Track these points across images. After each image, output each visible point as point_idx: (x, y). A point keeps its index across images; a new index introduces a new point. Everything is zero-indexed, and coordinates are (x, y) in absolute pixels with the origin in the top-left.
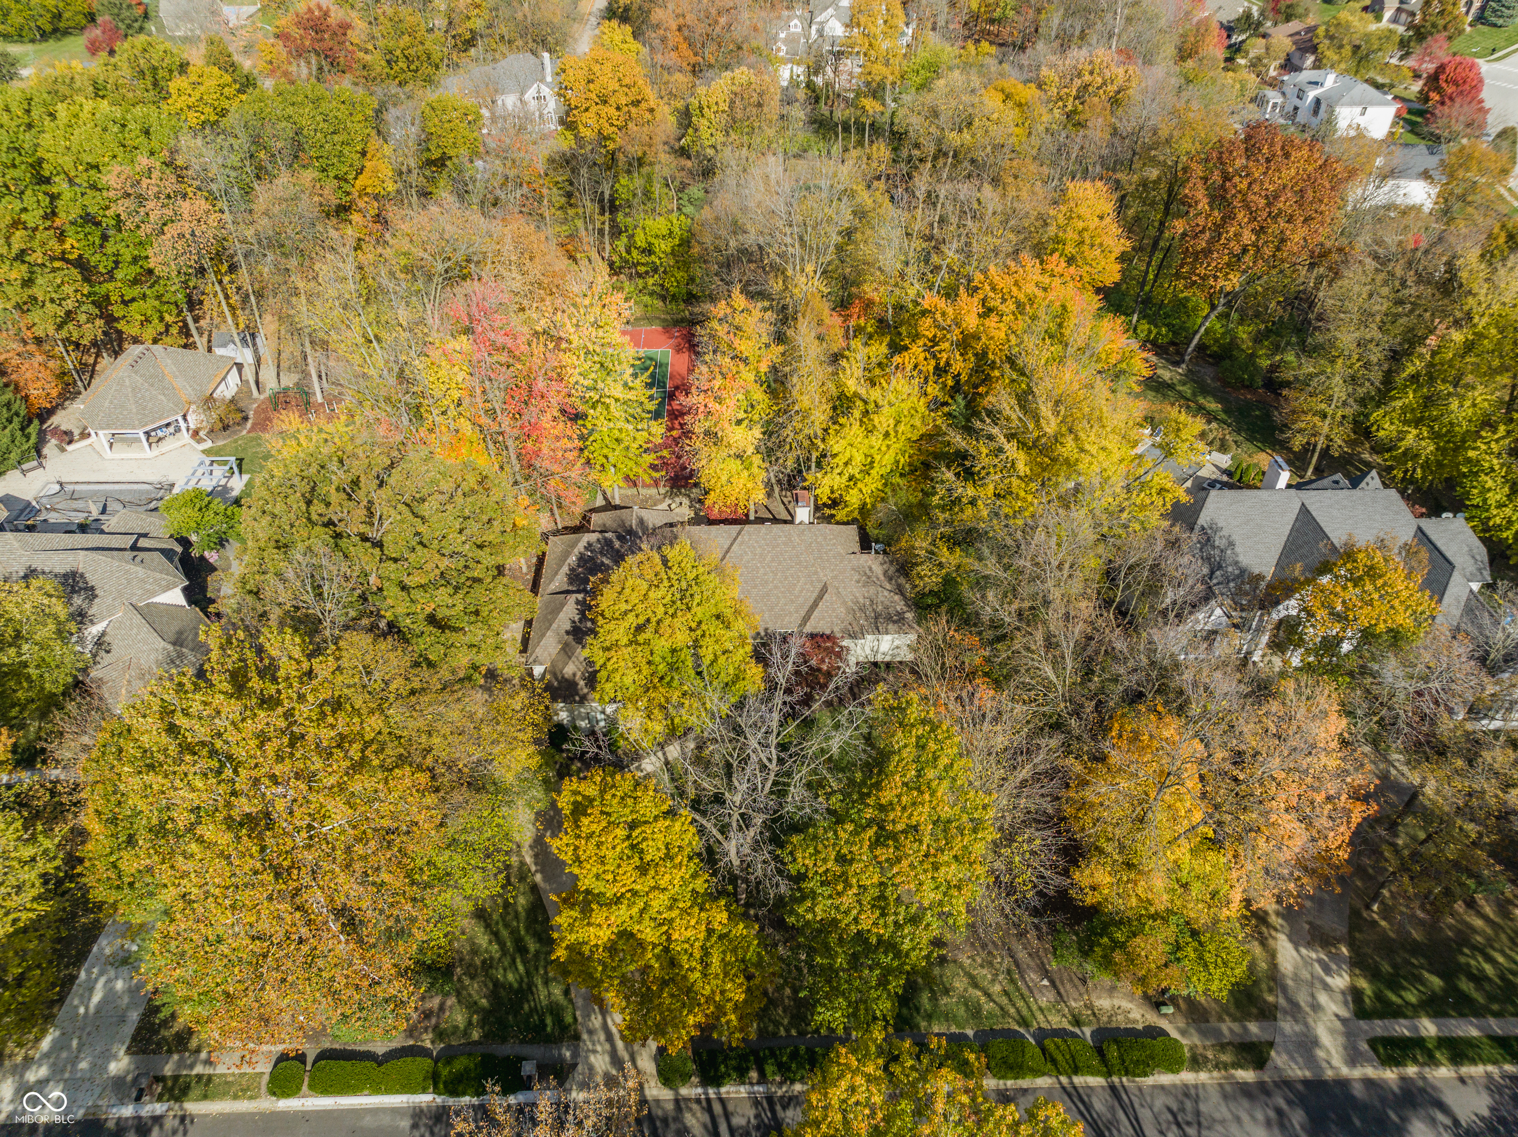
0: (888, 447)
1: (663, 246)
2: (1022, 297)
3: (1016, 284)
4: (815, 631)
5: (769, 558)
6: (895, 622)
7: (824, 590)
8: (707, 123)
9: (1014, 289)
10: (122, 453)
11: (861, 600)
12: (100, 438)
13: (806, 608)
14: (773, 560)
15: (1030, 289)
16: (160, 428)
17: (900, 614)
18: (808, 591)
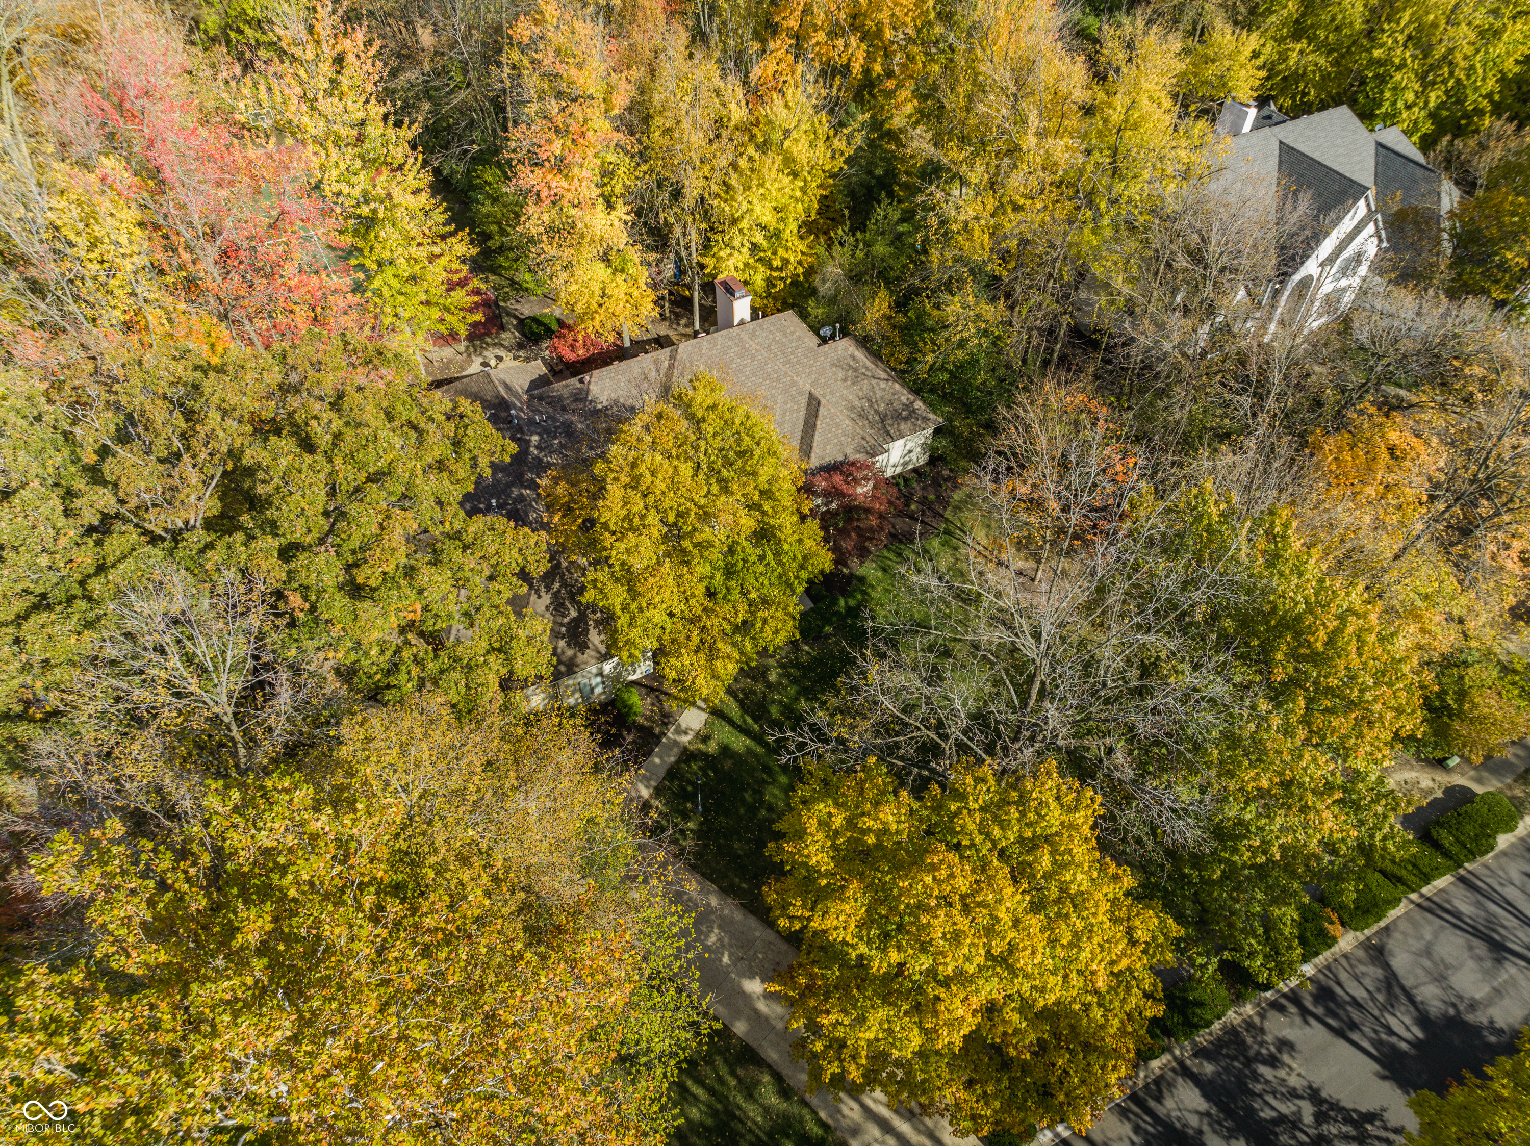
4: (825, 462)
6: (906, 419)
7: (813, 405)
11: (857, 403)
13: (800, 433)
17: (908, 406)
18: (792, 411)
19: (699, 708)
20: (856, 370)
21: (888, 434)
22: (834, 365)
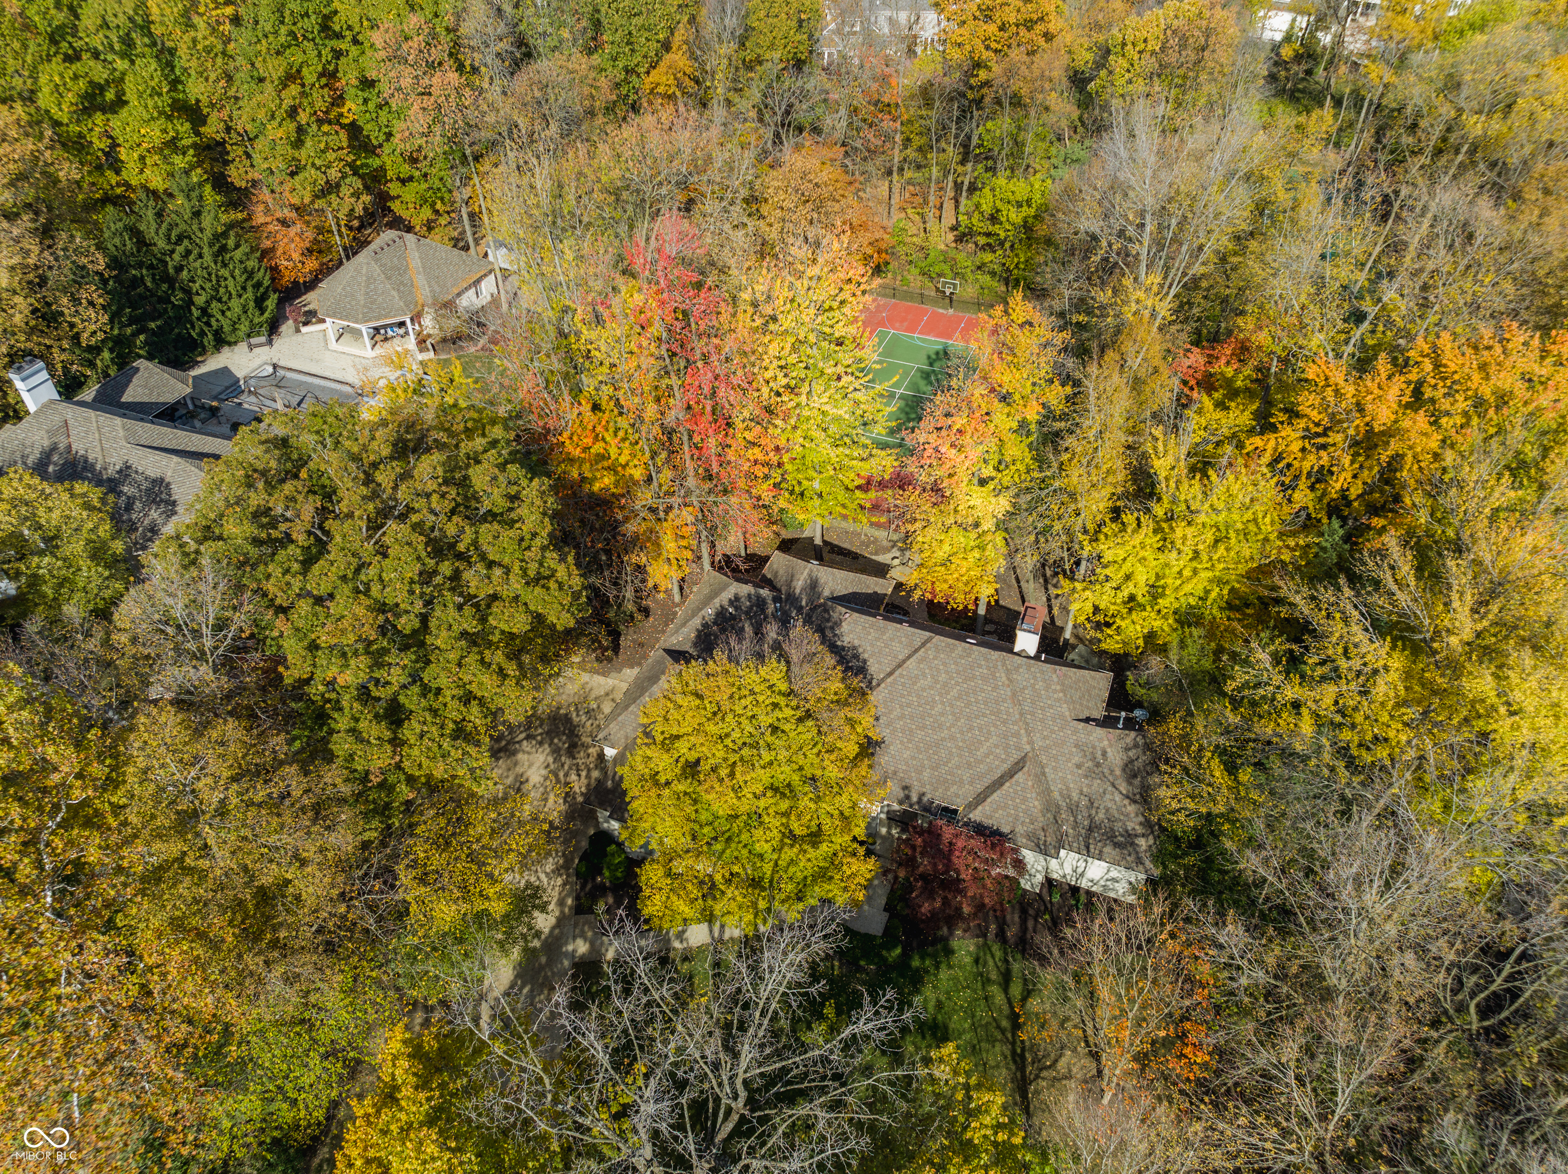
0: (1195, 572)
1: (1015, 216)
2: (1486, 391)
3: (1483, 367)
4: (987, 822)
5: (954, 692)
6: (1117, 845)
7: (1018, 766)
8: (1126, 65)
9: (1476, 377)
10: (348, 347)
11: (1075, 796)
12: (330, 326)
13: (987, 781)
14: (959, 698)
15: (1506, 380)
16: (391, 326)
17: (1130, 837)
18: (997, 757)
19: (711, 931)
20: (1098, 765)
21: (1088, 848)
22: (1077, 746)
